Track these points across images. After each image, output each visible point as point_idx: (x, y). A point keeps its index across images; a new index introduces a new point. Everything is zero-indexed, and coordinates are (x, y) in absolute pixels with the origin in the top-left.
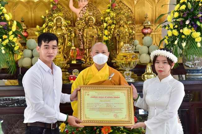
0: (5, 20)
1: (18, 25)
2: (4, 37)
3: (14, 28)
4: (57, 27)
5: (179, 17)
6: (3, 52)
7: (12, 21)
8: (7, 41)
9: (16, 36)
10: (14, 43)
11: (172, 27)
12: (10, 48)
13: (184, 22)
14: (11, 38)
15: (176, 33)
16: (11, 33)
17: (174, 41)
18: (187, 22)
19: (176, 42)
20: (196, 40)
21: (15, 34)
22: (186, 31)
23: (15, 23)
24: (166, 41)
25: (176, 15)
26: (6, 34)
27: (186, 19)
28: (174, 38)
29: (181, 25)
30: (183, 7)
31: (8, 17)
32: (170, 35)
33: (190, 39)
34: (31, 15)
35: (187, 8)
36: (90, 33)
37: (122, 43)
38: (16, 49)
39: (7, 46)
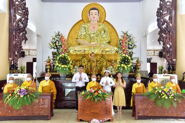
0: (68, 60)
1: (72, 62)
2: (68, 65)
3: (71, 63)
4: (84, 62)
5: (121, 61)
6: (67, 70)
7: (70, 60)
8: (69, 66)
9: (71, 65)
10: (71, 67)
11: (118, 64)
12: (69, 68)
13: (122, 62)
14: (70, 65)
15: (120, 65)
16: (70, 64)
17: (119, 68)
18: (123, 63)
19: (120, 68)
20: (125, 68)
21: (71, 64)
22: (122, 65)
23: (71, 61)
24: (117, 68)
25: (120, 60)
26: (69, 64)
27: (123, 62)
28: (119, 67)
29: (121, 63)
30: (122, 58)
31: (69, 59)
32: (118, 66)
33: (124, 67)
34: (77, 58)
35: (123, 58)
36: (94, 65)
37: (103, 68)
38: (71, 69)
39: (68, 68)
